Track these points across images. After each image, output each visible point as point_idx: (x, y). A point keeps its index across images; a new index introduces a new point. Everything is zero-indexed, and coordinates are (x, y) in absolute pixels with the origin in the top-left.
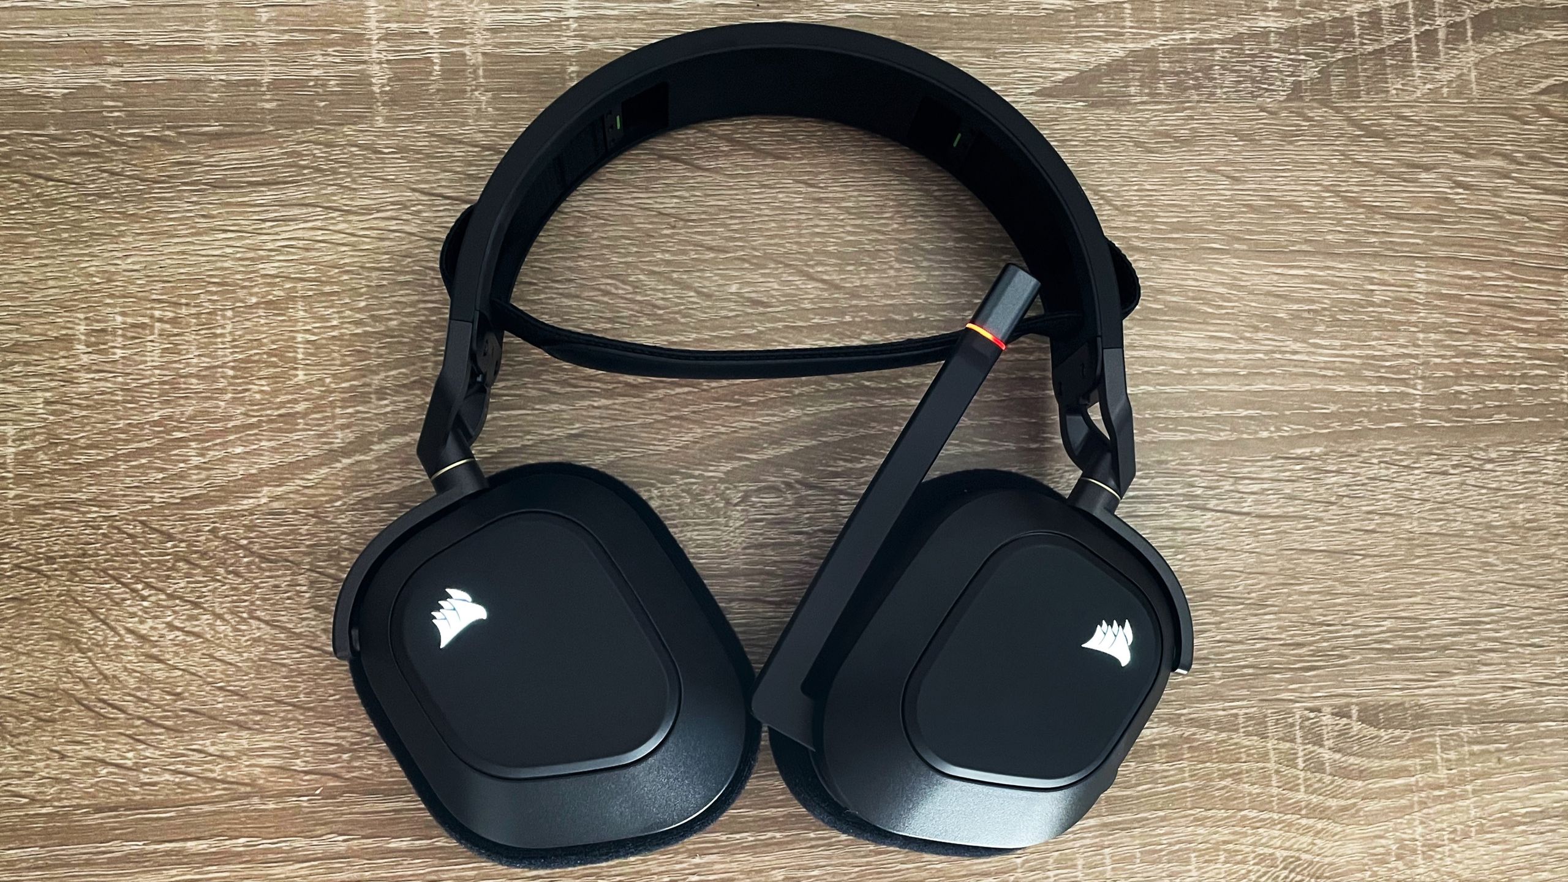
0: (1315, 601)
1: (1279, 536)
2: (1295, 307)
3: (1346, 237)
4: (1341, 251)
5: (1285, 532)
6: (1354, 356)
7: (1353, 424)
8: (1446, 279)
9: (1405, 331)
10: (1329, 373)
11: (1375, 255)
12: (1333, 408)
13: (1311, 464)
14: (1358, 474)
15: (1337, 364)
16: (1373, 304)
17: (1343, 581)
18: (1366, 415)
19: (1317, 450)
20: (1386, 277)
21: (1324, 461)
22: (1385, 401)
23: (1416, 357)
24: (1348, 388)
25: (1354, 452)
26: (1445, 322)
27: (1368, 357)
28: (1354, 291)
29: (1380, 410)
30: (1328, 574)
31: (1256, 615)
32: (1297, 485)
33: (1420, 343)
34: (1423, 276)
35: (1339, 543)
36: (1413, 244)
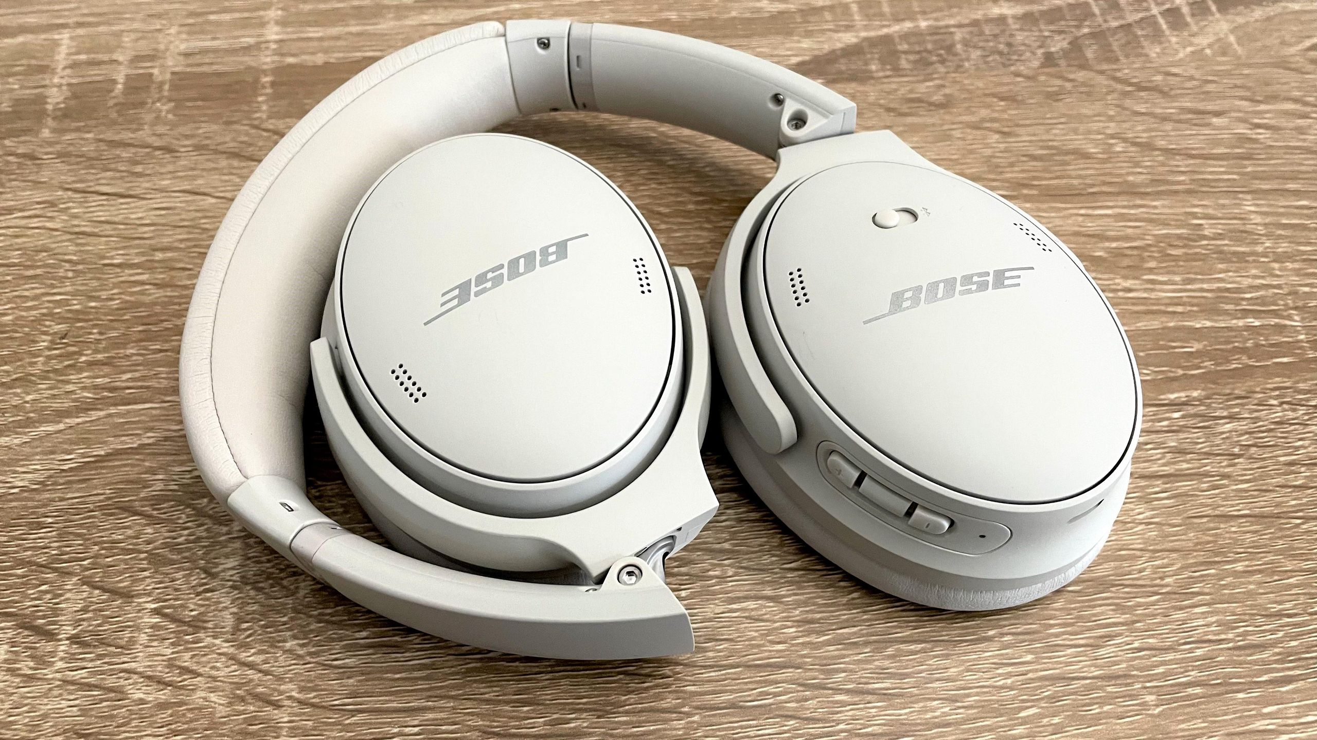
0: (1260, 584)
1: (1180, 499)
2: (1114, 245)
3: (1149, 177)
4: (1149, 190)
5: (1186, 495)
6: (1202, 290)
7: (1229, 362)
8: (1282, 210)
9: (1254, 261)
10: (1180, 309)
11: (1189, 192)
12: (1196, 347)
13: (1191, 410)
14: (1258, 419)
15: (1185, 300)
16: (1205, 237)
17: (1289, 553)
18: (1244, 350)
19: (1195, 394)
20: (1210, 211)
21: (1209, 406)
22: (1261, 335)
23: (1279, 287)
24: (1208, 324)
25: (1243, 394)
26: (1298, 251)
27: (1219, 290)
28: (1178, 227)
29: (1257, 345)
30: (1265, 546)
31: (1181, 608)
32: (1182, 436)
33: (1278, 273)
34: (1252, 209)
35: (1264, 504)
36: (1228, 180)
